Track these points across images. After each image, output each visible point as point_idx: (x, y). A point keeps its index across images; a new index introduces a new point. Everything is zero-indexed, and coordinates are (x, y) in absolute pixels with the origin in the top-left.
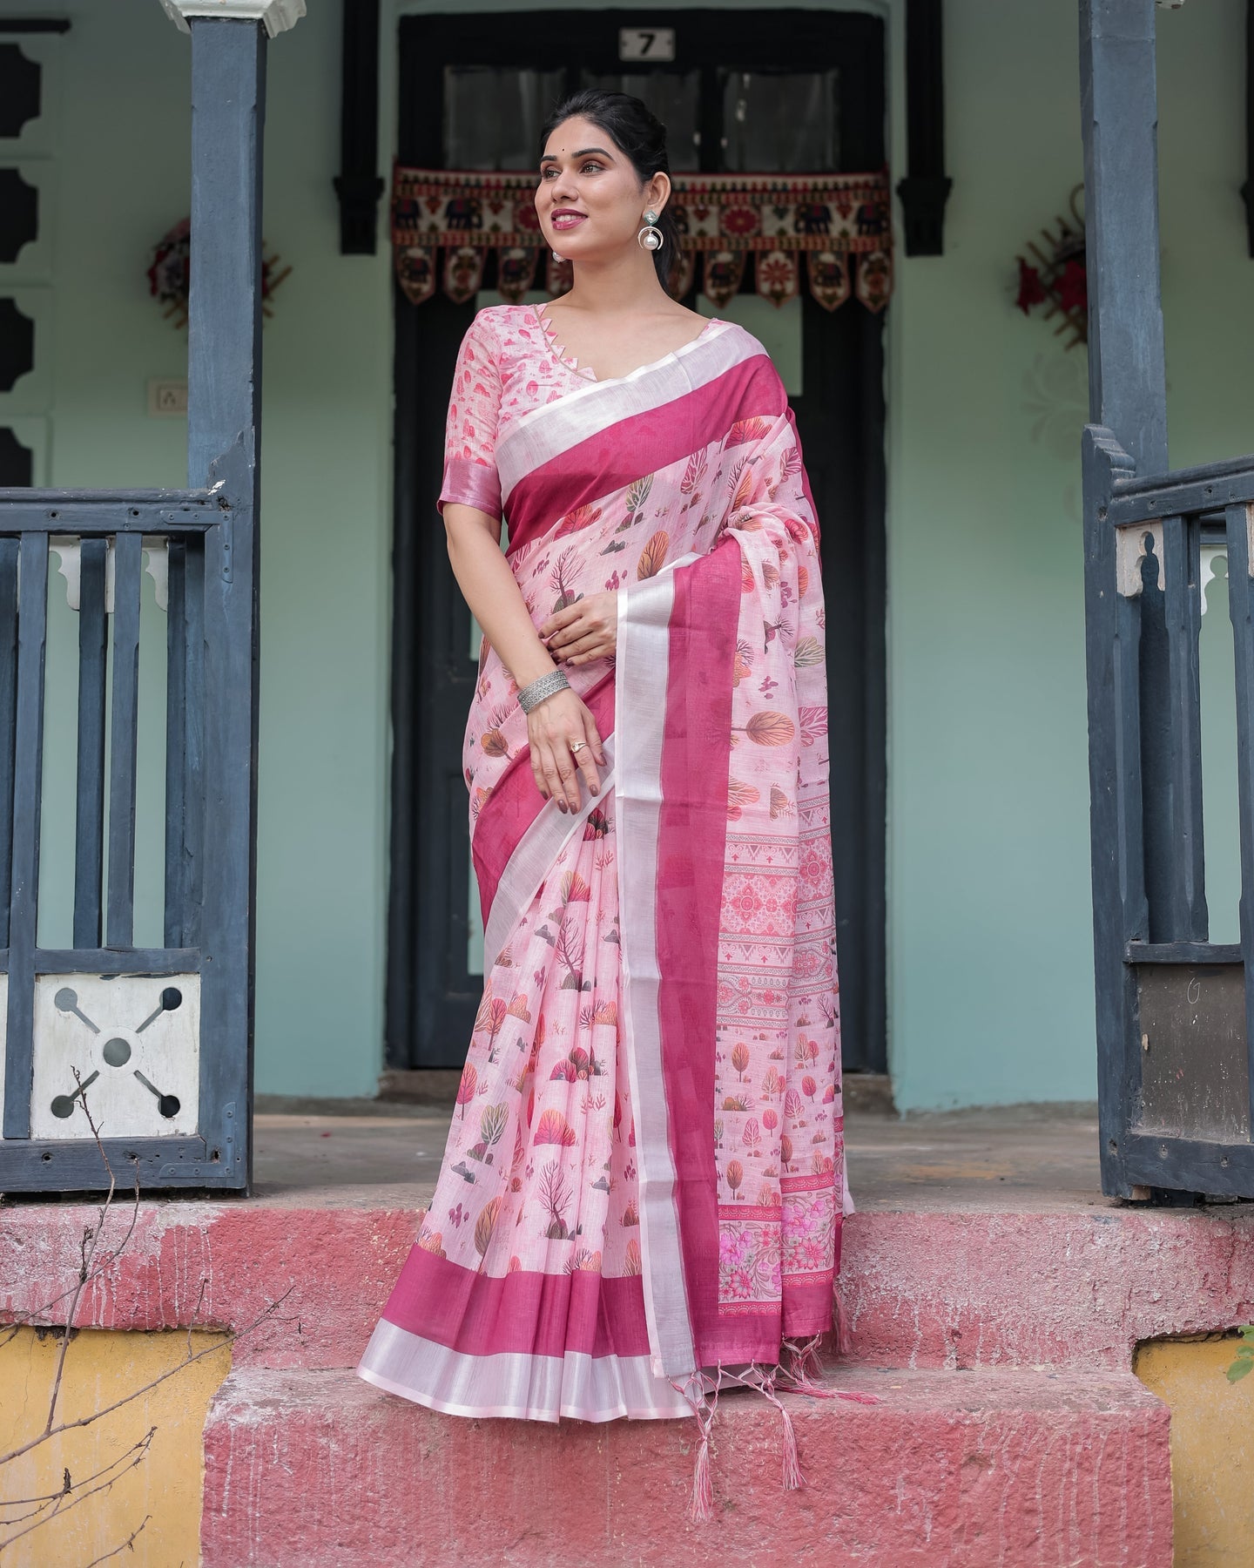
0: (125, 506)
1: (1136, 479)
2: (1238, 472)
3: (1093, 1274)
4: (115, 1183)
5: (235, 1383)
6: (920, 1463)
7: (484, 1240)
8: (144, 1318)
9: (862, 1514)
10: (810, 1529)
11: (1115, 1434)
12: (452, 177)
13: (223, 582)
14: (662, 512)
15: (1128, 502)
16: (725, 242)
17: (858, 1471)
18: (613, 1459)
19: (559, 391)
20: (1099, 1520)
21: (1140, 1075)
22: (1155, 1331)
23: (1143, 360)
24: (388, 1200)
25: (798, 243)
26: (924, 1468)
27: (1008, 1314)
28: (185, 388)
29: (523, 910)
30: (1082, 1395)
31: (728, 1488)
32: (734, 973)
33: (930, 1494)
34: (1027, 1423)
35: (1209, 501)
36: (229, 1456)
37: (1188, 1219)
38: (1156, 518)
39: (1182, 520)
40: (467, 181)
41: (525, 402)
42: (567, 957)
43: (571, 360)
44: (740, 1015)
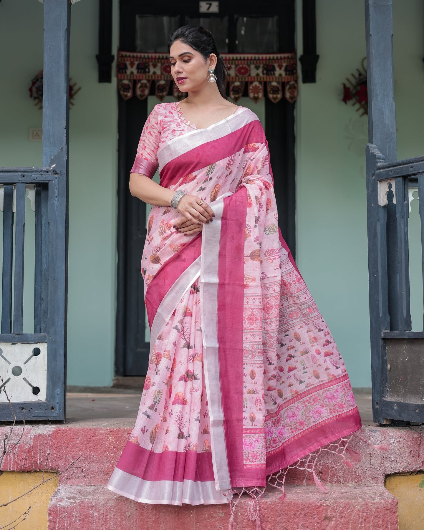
0: (19, 174)
1: (385, 163)
2: (422, 161)
3: (370, 451)
4: (16, 418)
5: (60, 491)
6: (307, 520)
7: (153, 439)
8: (27, 467)
11: (378, 509)
12: (139, 55)
13: (55, 201)
14: (219, 176)
15: (382, 172)
16: (237, 78)
17: (285, 522)
18: (196, 518)
19: (183, 132)
21: (387, 378)
22: (392, 471)
23: (388, 120)
24: (115, 424)
25: (264, 78)
26: (309, 521)
27: (339, 465)
28: (42, 131)
29: (167, 319)
30: (366, 495)
31: (238, 529)
32: (249, 344)
34: (346, 505)
35: (412, 171)
36: (57, 517)
37: (404, 431)
38: (393, 178)
39: (402, 179)
40: (144, 56)
41: (170, 136)
42: (184, 337)
43: (187, 122)
44: (252, 359)
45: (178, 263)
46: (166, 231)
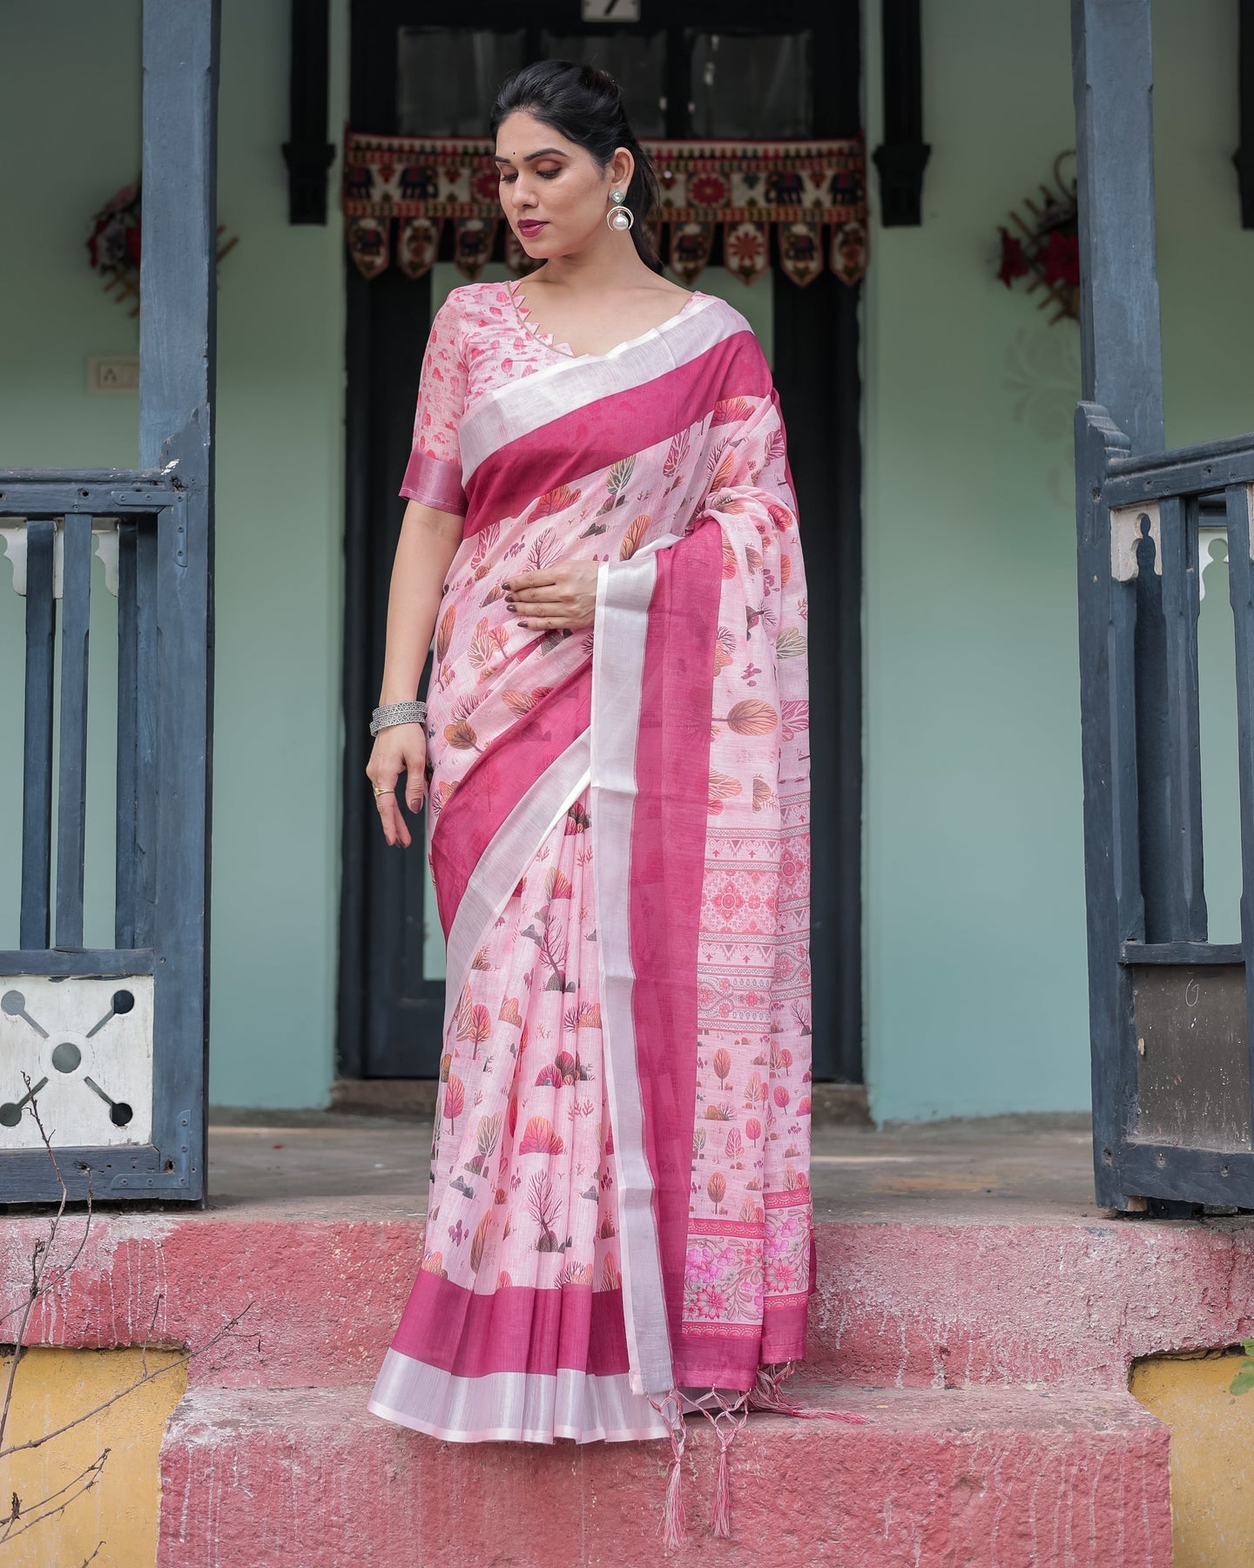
0: (74, 486)
1: (1131, 459)
2: (1238, 450)
3: (1088, 1289)
4: (67, 1194)
5: (192, 1403)
6: (909, 1486)
7: (478, 1257)
8: (96, 1336)
9: (847, 1539)
10: (794, 1554)
11: (1113, 1454)
12: (406, 143)
13: (176, 566)
14: (644, 494)
15: (1123, 482)
16: (692, 212)
17: (844, 1493)
18: (589, 1481)
19: (534, 365)
20: (1095, 1544)
21: (1137, 1080)
22: (1152, 1348)
23: (1139, 333)
25: (769, 213)
26: (912, 1491)
27: (998, 1331)
28: (136, 365)
29: (498, 908)
30: (1077, 1415)
31: (708, 1512)
32: (716, 974)
33: (919, 1518)
34: (1020, 1443)
35: (1208, 481)
36: (187, 1478)
37: (1186, 1231)
38: (1153, 499)
39: (1180, 502)
40: (422, 147)
41: (499, 376)
42: (551, 958)
43: (546, 336)
44: (721, 1018)
45: (529, 745)
46: (492, 652)
